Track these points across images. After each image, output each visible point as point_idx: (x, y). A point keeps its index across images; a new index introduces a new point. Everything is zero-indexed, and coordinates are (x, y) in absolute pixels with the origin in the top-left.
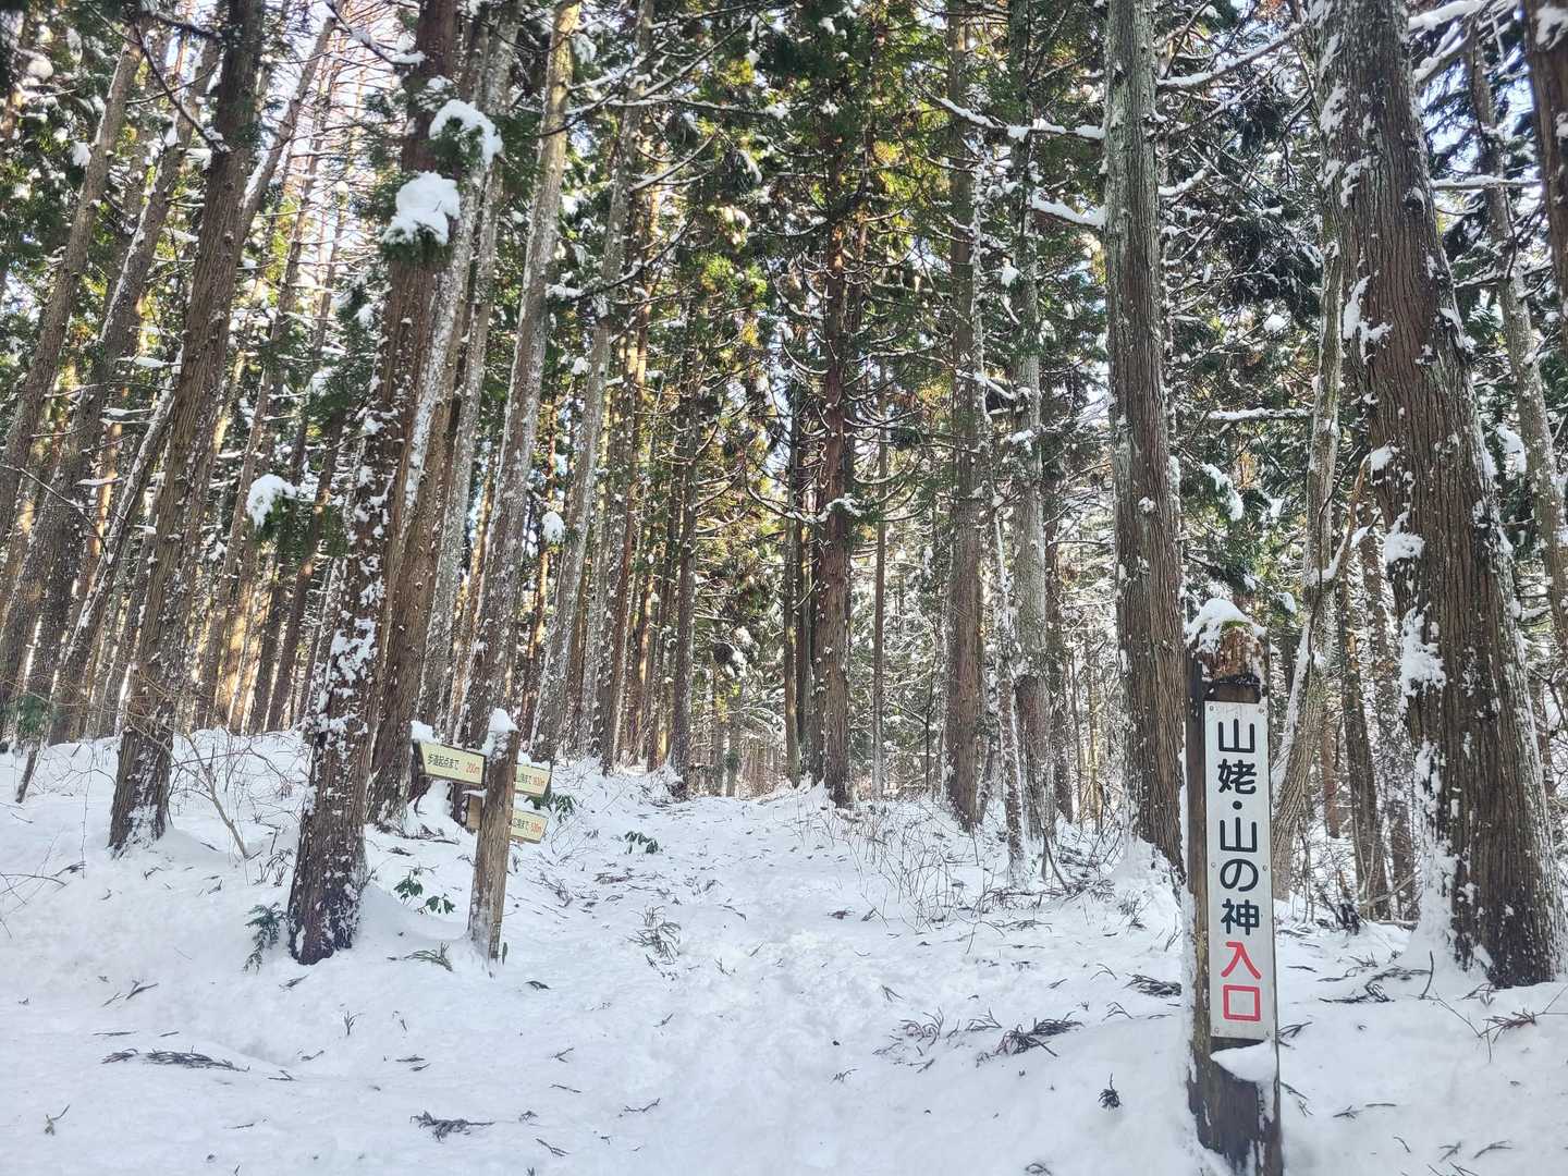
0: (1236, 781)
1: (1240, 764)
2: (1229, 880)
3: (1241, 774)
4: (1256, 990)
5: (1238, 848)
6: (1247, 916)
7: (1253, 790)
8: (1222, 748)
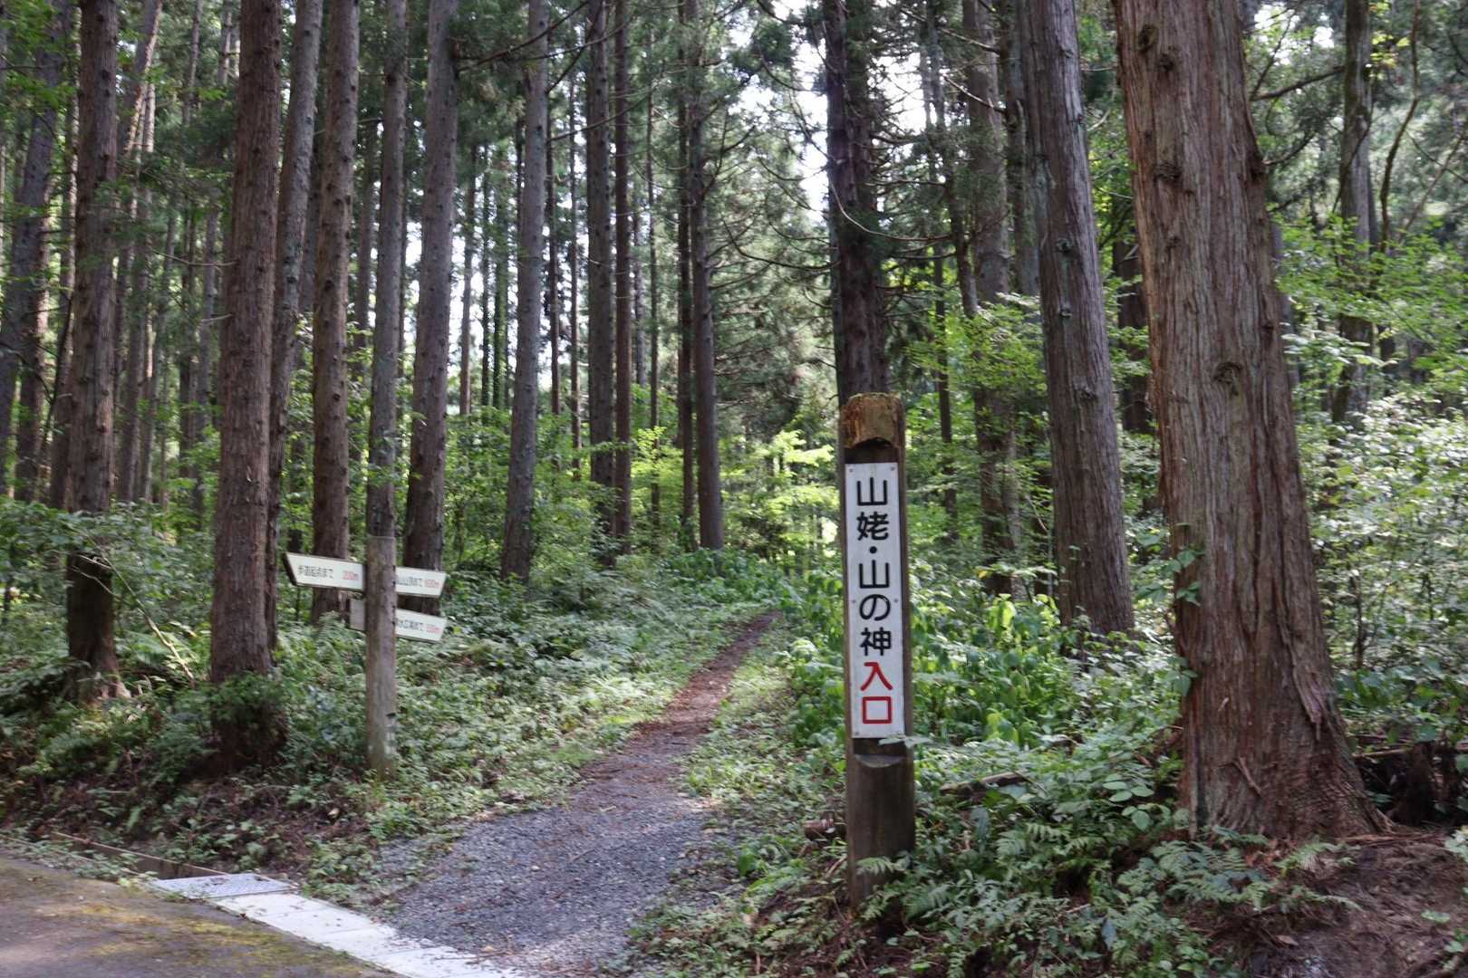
0: (873, 531)
1: (875, 516)
2: (867, 611)
3: (876, 524)
4: (888, 699)
5: (875, 585)
6: (882, 640)
7: (886, 536)
8: (860, 503)
